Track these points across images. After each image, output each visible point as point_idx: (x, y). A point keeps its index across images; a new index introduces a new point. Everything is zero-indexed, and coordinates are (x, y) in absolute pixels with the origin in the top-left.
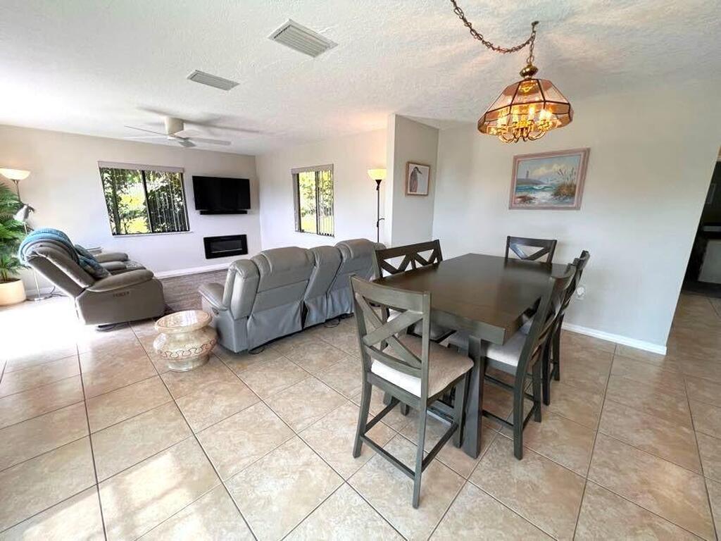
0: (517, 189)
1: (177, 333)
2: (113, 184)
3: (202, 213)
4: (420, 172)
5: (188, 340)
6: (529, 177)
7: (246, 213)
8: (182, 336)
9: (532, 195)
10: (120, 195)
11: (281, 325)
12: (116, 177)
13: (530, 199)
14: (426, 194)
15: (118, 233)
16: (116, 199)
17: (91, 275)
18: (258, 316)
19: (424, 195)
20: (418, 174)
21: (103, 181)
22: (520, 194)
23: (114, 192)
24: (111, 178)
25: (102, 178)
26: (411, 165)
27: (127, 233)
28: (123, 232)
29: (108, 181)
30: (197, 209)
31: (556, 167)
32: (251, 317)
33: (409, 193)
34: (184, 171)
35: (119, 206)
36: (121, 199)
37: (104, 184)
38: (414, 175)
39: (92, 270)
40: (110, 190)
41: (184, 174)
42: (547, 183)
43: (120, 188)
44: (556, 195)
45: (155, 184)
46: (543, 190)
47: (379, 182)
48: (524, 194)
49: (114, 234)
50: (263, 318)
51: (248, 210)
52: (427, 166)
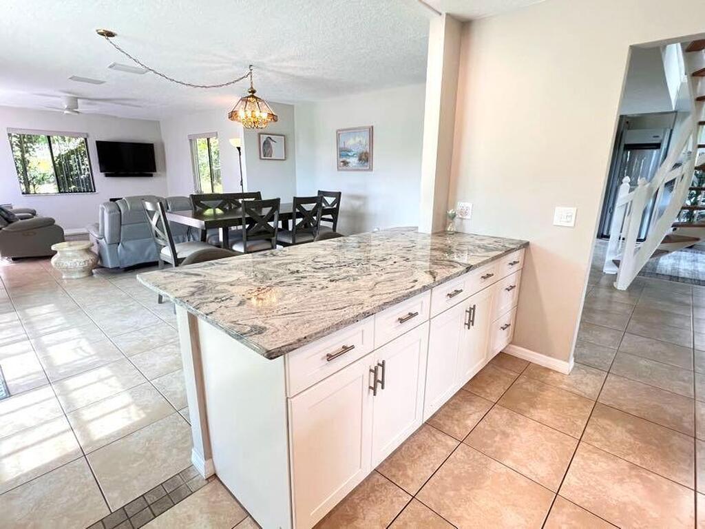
0: (340, 155)
1: (67, 251)
2: (21, 147)
3: (107, 175)
4: (273, 141)
5: (75, 257)
6: (346, 146)
7: (151, 176)
8: (70, 253)
9: (348, 160)
10: (28, 158)
11: (147, 253)
12: (24, 142)
13: (348, 163)
14: (284, 158)
15: (27, 192)
16: (24, 162)
17: (6, 219)
18: (126, 244)
19: (283, 160)
20: (271, 142)
21: (12, 145)
22: (341, 160)
23: (23, 156)
24: (19, 142)
25: (11, 142)
26: (261, 136)
27: (35, 193)
28: (32, 192)
29: (17, 145)
30: (101, 171)
31: (358, 139)
32: (120, 244)
33: (263, 157)
34: (88, 136)
35: (28, 168)
36: (29, 162)
37: (12, 148)
38: (267, 144)
39: (6, 216)
40: (19, 154)
41: (88, 140)
42: (355, 151)
43: (27, 152)
44: (360, 160)
45: (60, 148)
46: (353, 156)
47: (239, 149)
48: (344, 159)
49: (23, 193)
50: (131, 245)
51: (154, 173)
52: (282, 135)
